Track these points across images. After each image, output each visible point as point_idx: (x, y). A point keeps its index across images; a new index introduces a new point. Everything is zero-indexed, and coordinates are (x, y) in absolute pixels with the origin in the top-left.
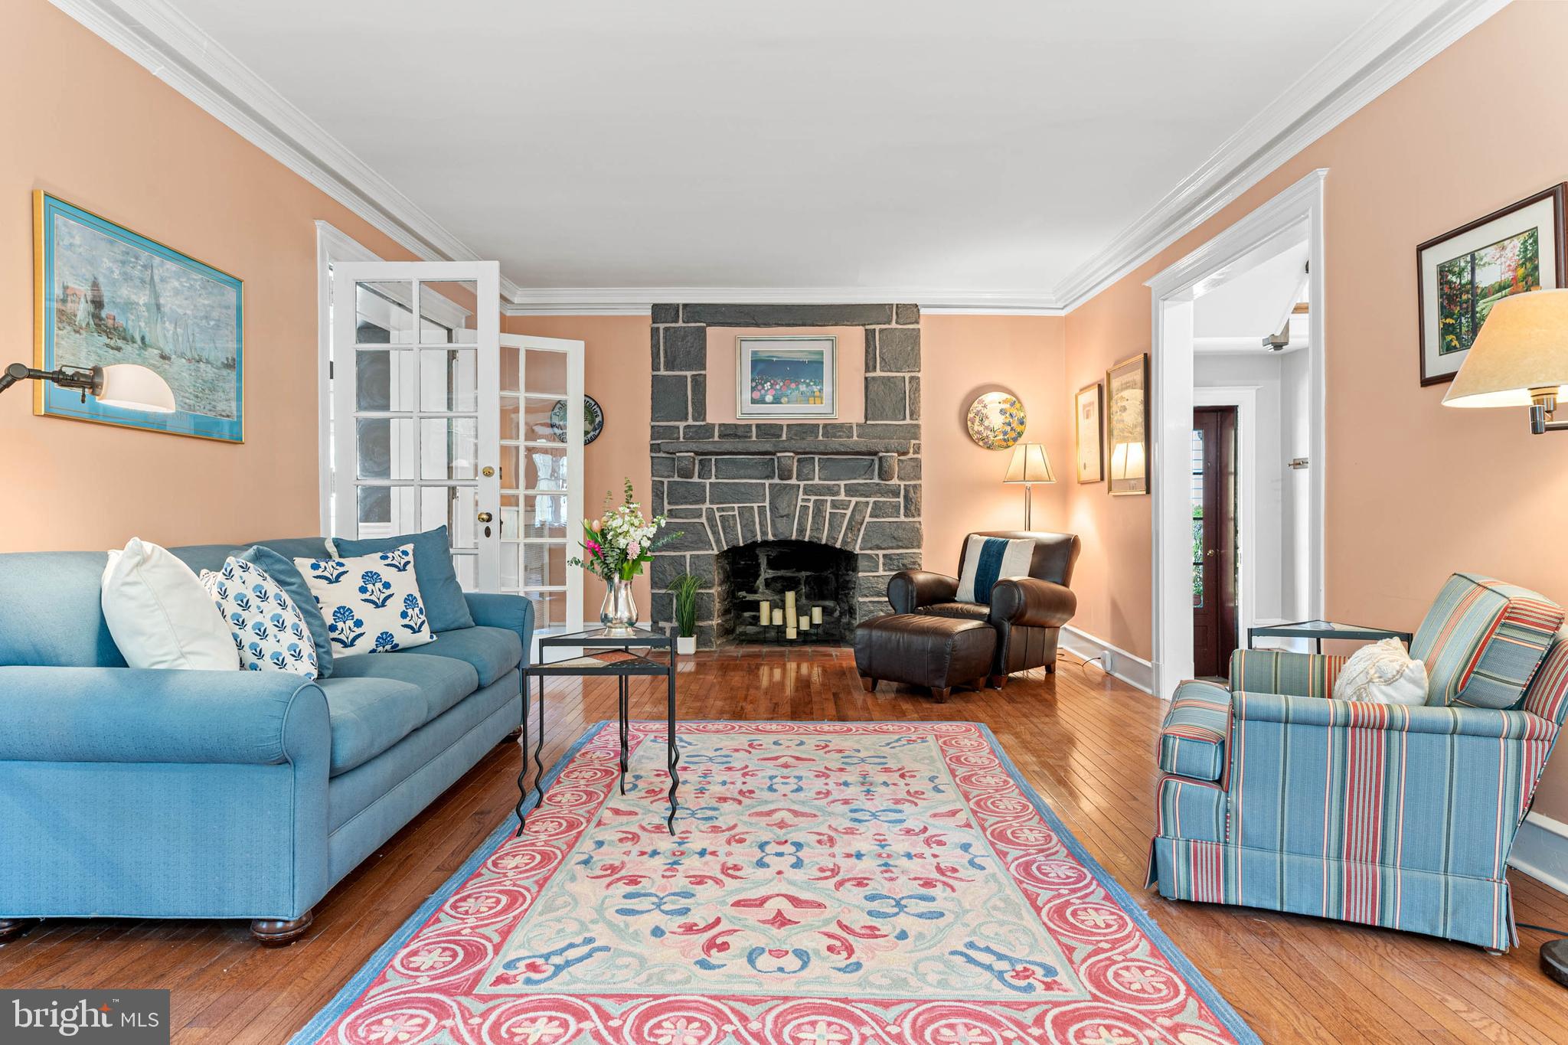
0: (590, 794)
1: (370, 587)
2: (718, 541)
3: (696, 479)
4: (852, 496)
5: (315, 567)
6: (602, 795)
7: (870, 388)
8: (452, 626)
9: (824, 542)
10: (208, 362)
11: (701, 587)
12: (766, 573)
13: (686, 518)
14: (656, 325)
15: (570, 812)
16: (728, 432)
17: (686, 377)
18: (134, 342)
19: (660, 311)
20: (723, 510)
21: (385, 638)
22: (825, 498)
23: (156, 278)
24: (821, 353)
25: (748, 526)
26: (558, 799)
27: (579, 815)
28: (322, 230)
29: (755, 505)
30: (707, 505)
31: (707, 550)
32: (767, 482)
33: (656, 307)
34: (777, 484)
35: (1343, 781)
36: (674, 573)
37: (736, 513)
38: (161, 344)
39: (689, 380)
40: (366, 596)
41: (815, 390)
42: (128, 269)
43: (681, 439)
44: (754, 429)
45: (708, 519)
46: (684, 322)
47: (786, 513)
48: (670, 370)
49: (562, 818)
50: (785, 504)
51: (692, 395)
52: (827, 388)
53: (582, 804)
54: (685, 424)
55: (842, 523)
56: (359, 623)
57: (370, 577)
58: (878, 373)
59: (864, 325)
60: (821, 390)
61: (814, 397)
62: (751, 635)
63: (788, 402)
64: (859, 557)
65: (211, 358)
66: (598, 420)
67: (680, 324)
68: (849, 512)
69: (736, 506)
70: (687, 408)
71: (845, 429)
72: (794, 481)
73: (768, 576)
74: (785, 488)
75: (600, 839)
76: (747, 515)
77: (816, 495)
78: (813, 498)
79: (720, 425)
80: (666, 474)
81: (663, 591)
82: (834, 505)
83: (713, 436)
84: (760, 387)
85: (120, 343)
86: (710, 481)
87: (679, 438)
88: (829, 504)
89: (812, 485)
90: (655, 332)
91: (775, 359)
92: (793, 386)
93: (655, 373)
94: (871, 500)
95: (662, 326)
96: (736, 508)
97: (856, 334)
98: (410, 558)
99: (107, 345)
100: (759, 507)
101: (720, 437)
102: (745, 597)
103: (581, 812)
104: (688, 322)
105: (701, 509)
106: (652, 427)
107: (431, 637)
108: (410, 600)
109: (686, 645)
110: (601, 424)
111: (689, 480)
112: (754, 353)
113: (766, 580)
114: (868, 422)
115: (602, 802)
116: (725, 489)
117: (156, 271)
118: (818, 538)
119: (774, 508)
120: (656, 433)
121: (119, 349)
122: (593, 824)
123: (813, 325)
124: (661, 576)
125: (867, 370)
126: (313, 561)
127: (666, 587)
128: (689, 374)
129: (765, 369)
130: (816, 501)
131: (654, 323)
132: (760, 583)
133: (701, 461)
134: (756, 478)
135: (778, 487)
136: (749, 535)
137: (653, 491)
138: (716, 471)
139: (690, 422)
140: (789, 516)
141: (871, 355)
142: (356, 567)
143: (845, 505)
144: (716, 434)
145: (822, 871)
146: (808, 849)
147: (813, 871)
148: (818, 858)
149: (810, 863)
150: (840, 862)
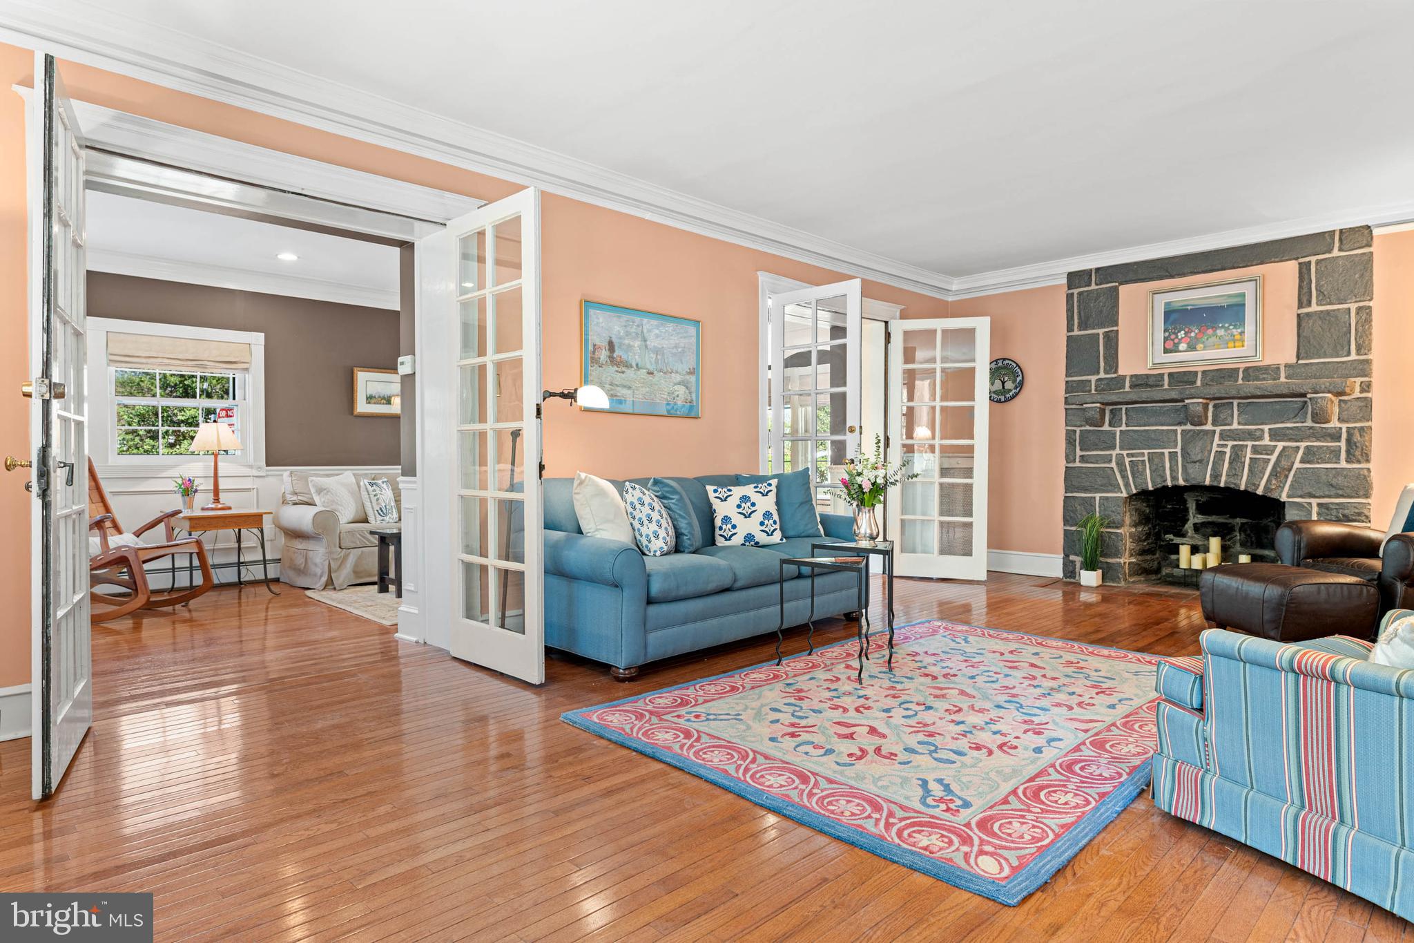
1: (743, 505)
2: (1127, 485)
3: (1106, 427)
4: (1279, 441)
5: (715, 491)
7: (1304, 324)
8: (803, 535)
9: (1242, 488)
10: (677, 372)
11: (1108, 527)
12: (1194, 518)
13: (1097, 463)
14: (1071, 291)
16: (1139, 382)
17: (1098, 334)
18: (632, 367)
19: (1075, 278)
20: (1132, 455)
21: (749, 537)
22: (1245, 443)
23: (645, 331)
24: (1243, 295)
25: (1158, 471)
26: (827, 654)
27: (825, 663)
28: (763, 278)
29: (1166, 451)
30: (1118, 451)
31: (1116, 492)
32: (1179, 429)
33: (1071, 276)
34: (1190, 431)
35: (1298, 728)
36: (1084, 513)
37: (1146, 458)
38: (648, 366)
39: (1101, 337)
40: (740, 510)
41: (1235, 333)
42: (628, 329)
43: (1093, 392)
44: (1166, 377)
45: (1117, 464)
46: (1097, 284)
47: (1199, 458)
48: (1084, 330)
49: (813, 663)
50: (1198, 449)
51: (1104, 350)
52: (1249, 328)
54: (1096, 377)
55: (1264, 469)
56: (734, 527)
57: (745, 499)
58: (1315, 307)
59: (1296, 259)
60: (1242, 333)
61: (1234, 341)
62: (1177, 577)
63: (1205, 348)
64: (1287, 505)
65: (680, 370)
66: (1019, 378)
67: (1093, 287)
68: (1273, 458)
69: (1146, 452)
70: (1099, 363)
71: (1273, 371)
72: (1209, 427)
73: (1196, 521)
74: (1198, 435)
75: (816, 677)
76: (1156, 460)
77: (1235, 440)
78: (1230, 443)
79: (1132, 376)
80: (1078, 423)
81: (1074, 528)
82: (1255, 450)
83: (1124, 387)
84: (1173, 336)
85: (624, 369)
86: (1121, 428)
87: (1091, 391)
88: (1249, 449)
89: (1229, 430)
90: (1070, 297)
91: (1189, 308)
92: (1210, 331)
93: (1070, 334)
94: (1303, 445)
95: (1076, 291)
96: (1146, 454)
97: (1289, 269)
98: (773, 488)
99: (617, 371)
100: (1170, 453)
101: (1130, 387)
102: (1172, 540)
104: (1101, 284)
105: (1111, 455)
106: (1067, 382)
107: (781, 540)
108: (768, 515)
109: (1090, 578)
110: (1022, 383)
111: (1100, 429)
112: (1167, 304)
113: (1195, 525)
114: (1300, 362)
116: (1136, 436)
117: (644, 327)
118: (1235, 484)
119: (1185, 453)
120: (1070, 387)
121: (623, 372)
122: (825, 669)
123: (1234, 268)
124: (1072, 515)
125: (1300, 306)
126: (716, 488)
127: (1076, 525)
128: (1101, 331)
129: (1177, 318)
130: (1233, 447)
131: (1069, 289)
132: (1189, 526)
133: (1111, 411)
134: (1167, 425)
135: (1192, 433)
136: (1159, 480)
137: (1066, 440)
138: (1127, 419)
139: (1102, 375)
140: (1203, 462)
141: (1305, 290)
142: (738, 492)
143: (1270, 450)
144: (1127, 384)
145: (918, 723)
146: (931, 711)
147: (912, 722)
148: (928, 717)
149: (919, 718)
150: (939, 723)
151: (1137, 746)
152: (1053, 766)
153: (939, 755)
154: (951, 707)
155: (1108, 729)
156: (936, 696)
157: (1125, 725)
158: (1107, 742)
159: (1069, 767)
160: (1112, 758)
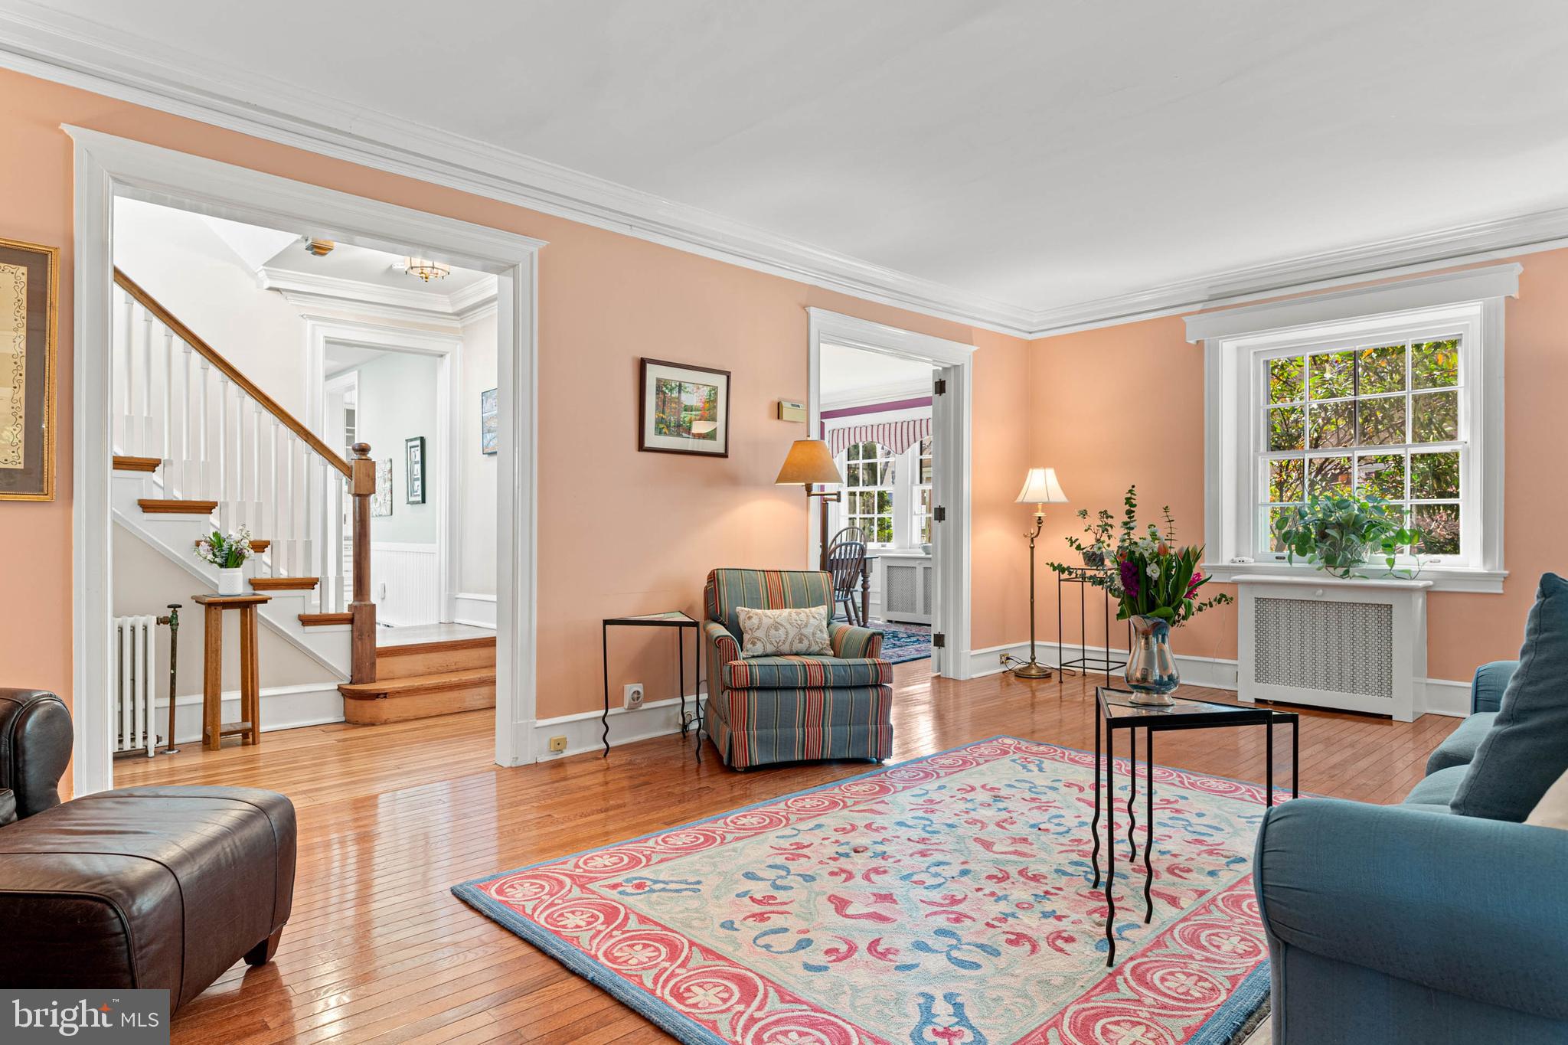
0: (1194, 941)
6: (1176, 933)
15: (1232, 918)
26: (1242, 947)
27: (1222, 911)
49: (1245, 914)
53: (1212, 926)
75: (1210, 879)
103: (1217, 914)
115: (1185, 919)
122: (1209, 896)
145: (1046, 810)
146: (1032, 822)
147: (1053, 812)
148: (1037, 817)
149: (1046, 816)
150: (1025, 810)
153: (1028, 785)
154: (1007, 826)
156: (1025, 840)
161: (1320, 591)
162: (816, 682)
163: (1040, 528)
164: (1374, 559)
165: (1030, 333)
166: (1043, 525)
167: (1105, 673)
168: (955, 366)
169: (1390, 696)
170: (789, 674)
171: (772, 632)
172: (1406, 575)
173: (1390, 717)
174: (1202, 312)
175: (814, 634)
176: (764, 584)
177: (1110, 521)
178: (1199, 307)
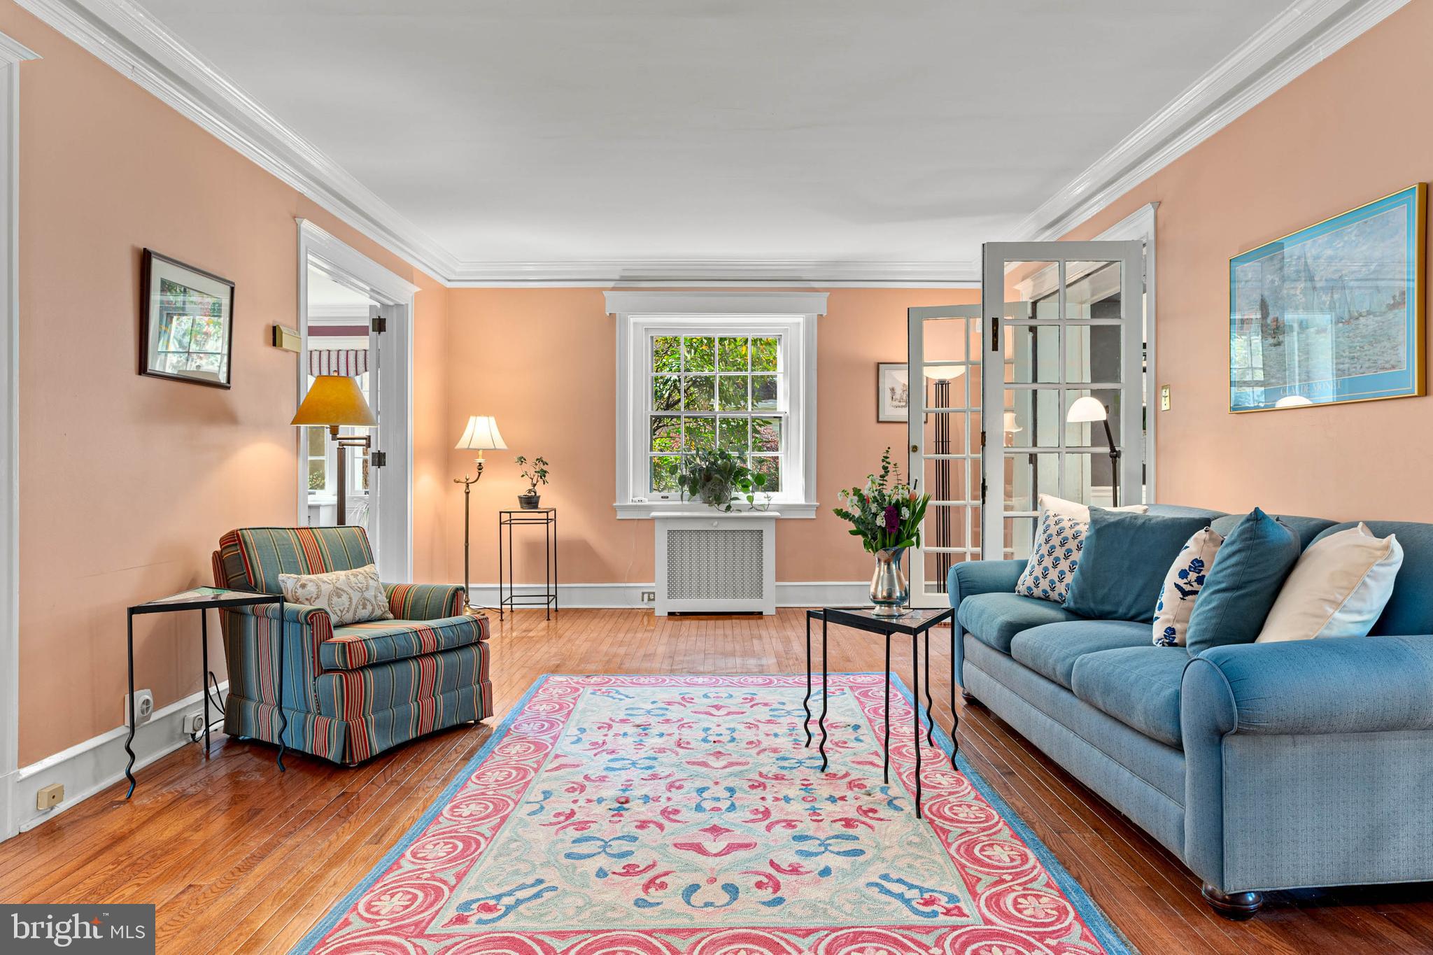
145: (690, 727)
151: (509, 753)
152: (563, 722)
153: (643, 711)
154: (690, 746)
155: (539, 764)
156: (721, 753)
157: (526, 772)
158: (535, 751)
159: (552, 725)
160: (525, 738)
161: (716, 523)
162: (429, 649)
163: (480, 473)
164: (740, 497)
165: (449, 281)
166: (484, 471)
167: (546, 606)
168: (398, 305)
169: (761, 597)
170: (403, 643)
171: (335, 599)
172: (762, 508)
173: (761, 613)
174: (613, 289)
175: (376, 597)
176: (297, 543)
177: (545, 468)
178: (611, 284)
